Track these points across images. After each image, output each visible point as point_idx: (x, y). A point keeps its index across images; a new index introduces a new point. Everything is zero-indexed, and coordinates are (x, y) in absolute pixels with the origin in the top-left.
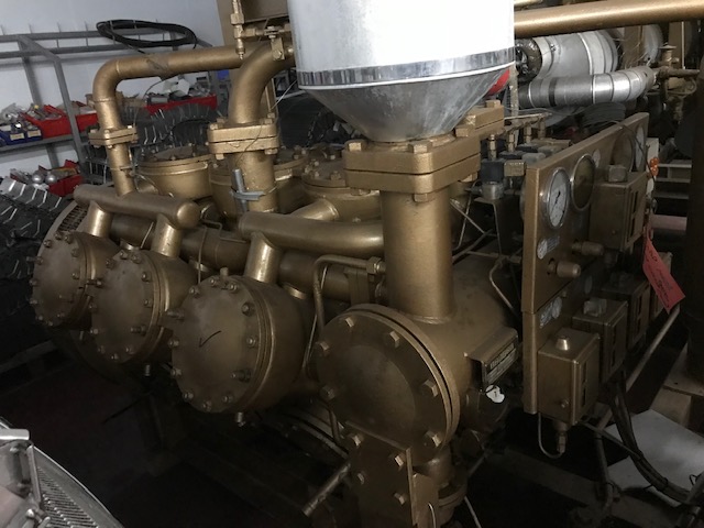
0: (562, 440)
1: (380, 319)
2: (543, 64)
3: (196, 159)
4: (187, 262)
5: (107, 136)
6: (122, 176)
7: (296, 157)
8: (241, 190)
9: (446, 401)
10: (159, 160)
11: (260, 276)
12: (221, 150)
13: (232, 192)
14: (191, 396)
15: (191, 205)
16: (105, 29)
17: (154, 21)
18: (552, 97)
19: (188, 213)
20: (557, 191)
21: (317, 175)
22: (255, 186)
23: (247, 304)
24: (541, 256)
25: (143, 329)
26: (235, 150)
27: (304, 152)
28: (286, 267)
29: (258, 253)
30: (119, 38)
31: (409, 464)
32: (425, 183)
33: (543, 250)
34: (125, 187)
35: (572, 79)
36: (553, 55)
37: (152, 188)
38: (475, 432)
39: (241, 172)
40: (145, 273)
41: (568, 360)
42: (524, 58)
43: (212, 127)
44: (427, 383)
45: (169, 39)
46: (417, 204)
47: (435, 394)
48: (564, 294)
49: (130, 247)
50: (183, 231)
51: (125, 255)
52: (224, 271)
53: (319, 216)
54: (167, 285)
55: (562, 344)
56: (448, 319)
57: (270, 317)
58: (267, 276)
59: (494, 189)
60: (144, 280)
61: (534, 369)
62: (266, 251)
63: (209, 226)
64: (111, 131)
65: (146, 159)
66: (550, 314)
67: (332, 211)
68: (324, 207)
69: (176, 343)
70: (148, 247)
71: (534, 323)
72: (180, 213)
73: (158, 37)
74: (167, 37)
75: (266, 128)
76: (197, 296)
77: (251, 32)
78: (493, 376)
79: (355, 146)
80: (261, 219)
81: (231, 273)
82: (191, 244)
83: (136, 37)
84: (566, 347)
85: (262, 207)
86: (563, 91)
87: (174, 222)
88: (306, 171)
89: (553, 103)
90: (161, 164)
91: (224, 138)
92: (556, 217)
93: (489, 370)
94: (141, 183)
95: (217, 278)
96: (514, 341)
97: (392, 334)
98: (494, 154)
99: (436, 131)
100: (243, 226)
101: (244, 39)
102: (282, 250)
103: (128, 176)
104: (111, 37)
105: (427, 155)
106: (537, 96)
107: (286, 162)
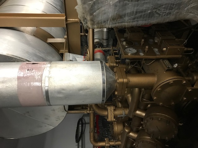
0: (189, 49)
1: (155, 92)
2: (98, 41)
3: (114, 125)
4: (139, 131)
5: (107, 145)
6: (117, 143)
7: (115, 101)
8: (123, 116)
9: (175, 80)
10: (113, 134)
11: (144, 114)
12: (113, 119)
13: (123, 118)
14: (173, 136)
15: (125, 128)
16: (77, 141)
17: (76, 128)
18: (106, 40)
19: (127, 129)
20: (129, 51)
21: (120, 97)
22: (122, 112)
23: (150, 119)
24: (143, 54)
25: (155, 145)
26: (113, 116)
27: (114, 98)
28: (142, 108)
29: (138, 114)
30: (80, 138)
31: (191, 88)
32: (125, 80)
33: (142, 54)
34: (119, 143)
35: (103, 35)
36: (97, 39)
37: (120, 136)
38: (189, 65)
39: (119, 115)
40: (141, 142)
41: (168, 49)
42: (97, 45)
43: (108, 120)
44: (170, 83)
45: (81, 125)
46: (129, 81)
47: (173, 82)
48: (153, 48)
49: (134, 144)
50: (131, 131)
51: (136, 146)
52: (142, 123)
53: (130, 99)
54: (144, 137)
55: (164, 50)
56: (156, 76)
57: (154, 114)
58: (144, 113)
59: (127, 61)
60: (143, 142)
61: (170, 56)
62: (138, 112)
63: (130, 124)
64: (106, 144)
65: (113, 137)
66: (157, 52)
67: (129, 95)
68: (128, 97)
69: (159, 137)
70: (134, 140)
71: (159, 56)
72: (127, 131)
73: (80, 128)
74: (80, 125)
75: (109, 108)
76: (148, 130)
77: (89, 109)
78: (170, 67)
79: (116, 93)
80: (130, 112)
81: (142, 121)
82: (135, 129)
83: (80, 133)
84: (165, 49)
85: (127, 111)
86: (105, 37)
87: (129, 133)
88: (119, 100)
89: (107, 39)
90: (114, 133)
91: (111, 118)
92: (134, 51)
93: (169, 68)
94: (118, 139)
95: (143, 125)
96: (163, 60)
97: (158, 90)
98: (119, 61)
99: (115, 77)
100: (131, 117)
101: (90, 111)
102: (138, 108)
103: (117, 142)
104: (80, 140)
105: (120, 80)
106: (105, 43)
107: (116, 103)
